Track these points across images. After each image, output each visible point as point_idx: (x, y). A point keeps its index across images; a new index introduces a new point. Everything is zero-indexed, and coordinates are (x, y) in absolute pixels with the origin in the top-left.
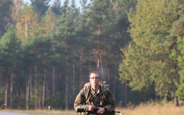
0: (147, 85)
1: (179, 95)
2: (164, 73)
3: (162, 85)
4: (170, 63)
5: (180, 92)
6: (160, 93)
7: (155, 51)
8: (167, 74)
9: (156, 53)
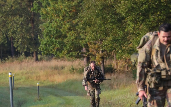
0: (5, 41)
1: (43, 49)
2: (22, 28)
3: (20, 40)
4: (27, 18)
5: (44, 46)
6: (19, 49)
7: (12, 6)
8: (25, 28)
9: (13, 8)
